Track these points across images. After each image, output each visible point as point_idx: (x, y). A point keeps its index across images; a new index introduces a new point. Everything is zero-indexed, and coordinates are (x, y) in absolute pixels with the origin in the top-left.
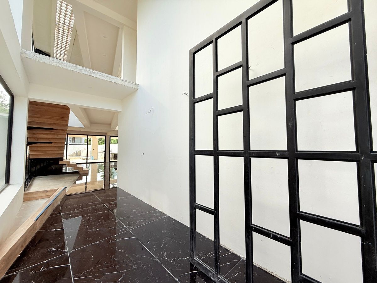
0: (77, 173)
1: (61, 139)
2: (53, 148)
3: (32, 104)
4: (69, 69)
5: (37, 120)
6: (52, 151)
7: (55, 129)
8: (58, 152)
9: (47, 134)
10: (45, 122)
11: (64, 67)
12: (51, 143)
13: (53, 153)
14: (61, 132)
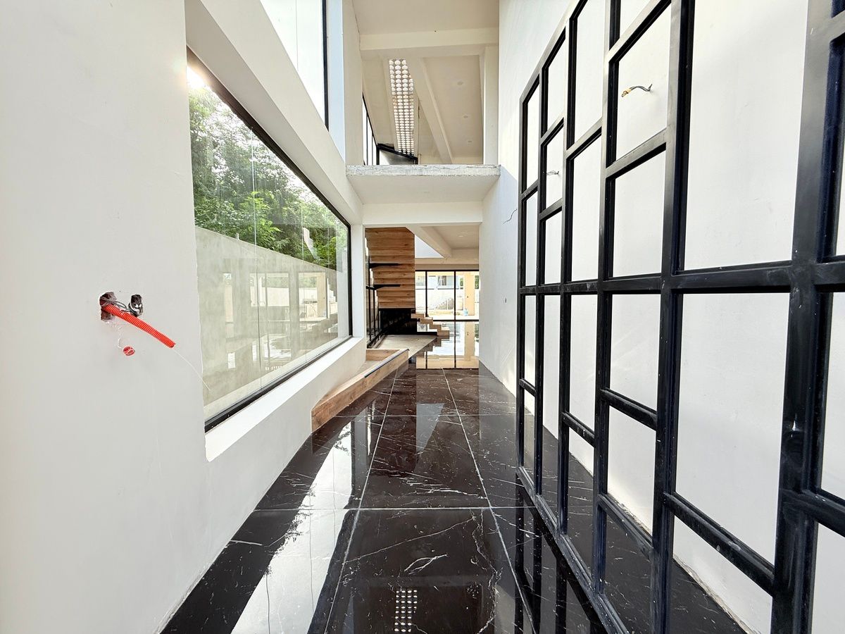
0: (435, 334)
1: (408, 279)
2: (402, 293)
3: (370, 232)
4: (393, 174)
5: (379, 253)
6: (401, 297)
7: (401, 265)
8: (408, 300)
9: (393, 272)
10: (387, 255)
11: (388, 174)
12: (399, 286)
13: (403, 302)
14: (408, 267)
